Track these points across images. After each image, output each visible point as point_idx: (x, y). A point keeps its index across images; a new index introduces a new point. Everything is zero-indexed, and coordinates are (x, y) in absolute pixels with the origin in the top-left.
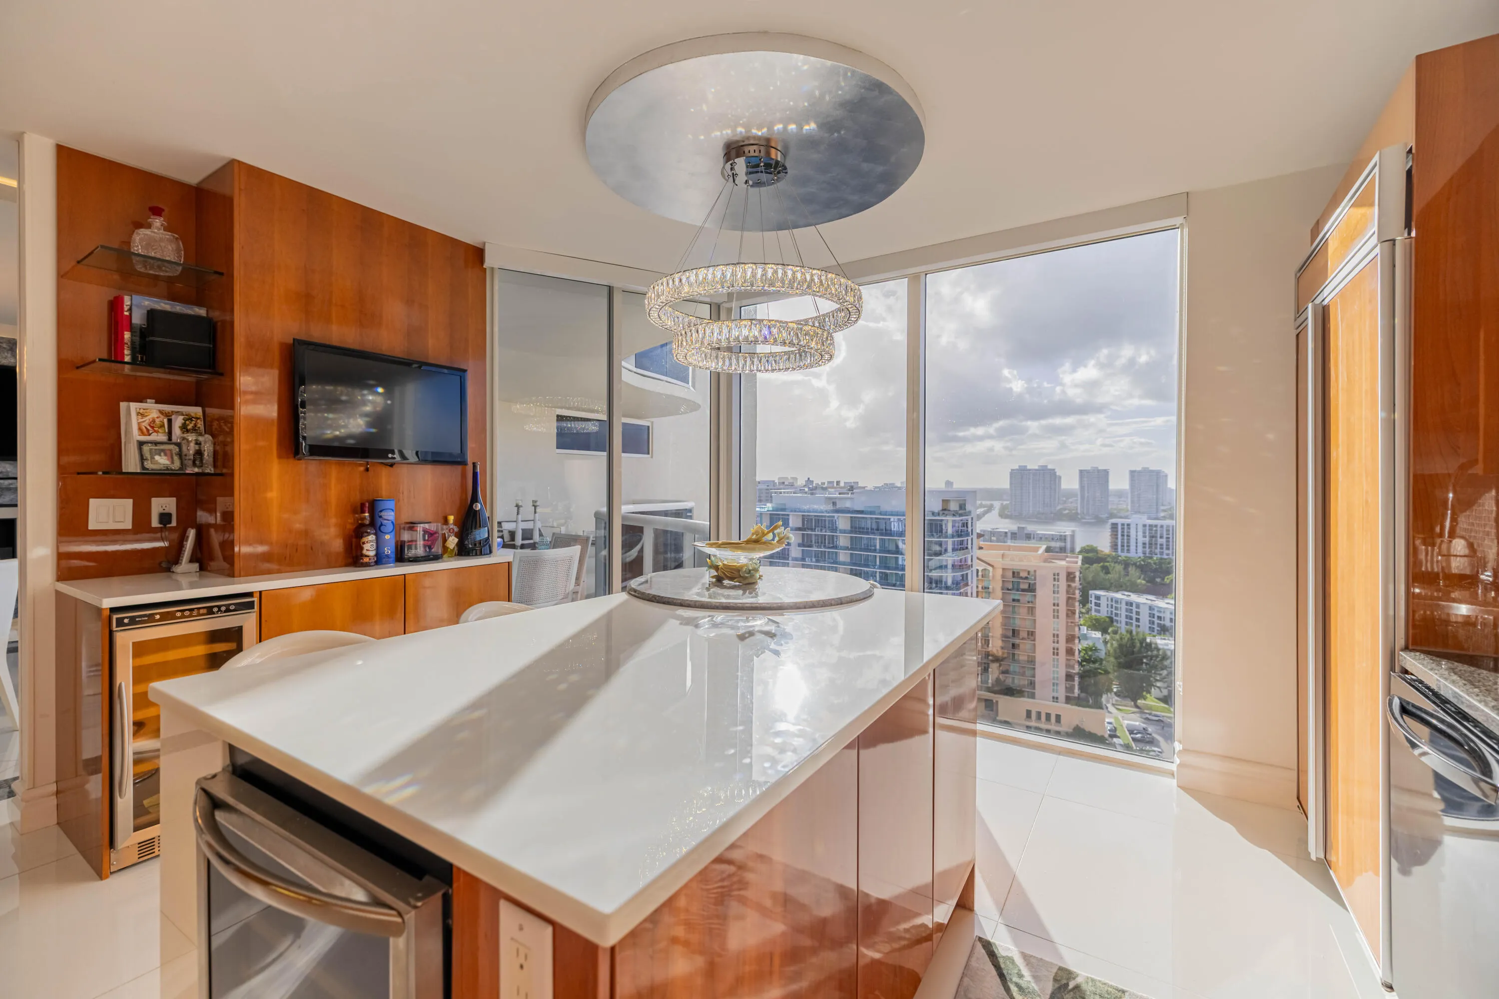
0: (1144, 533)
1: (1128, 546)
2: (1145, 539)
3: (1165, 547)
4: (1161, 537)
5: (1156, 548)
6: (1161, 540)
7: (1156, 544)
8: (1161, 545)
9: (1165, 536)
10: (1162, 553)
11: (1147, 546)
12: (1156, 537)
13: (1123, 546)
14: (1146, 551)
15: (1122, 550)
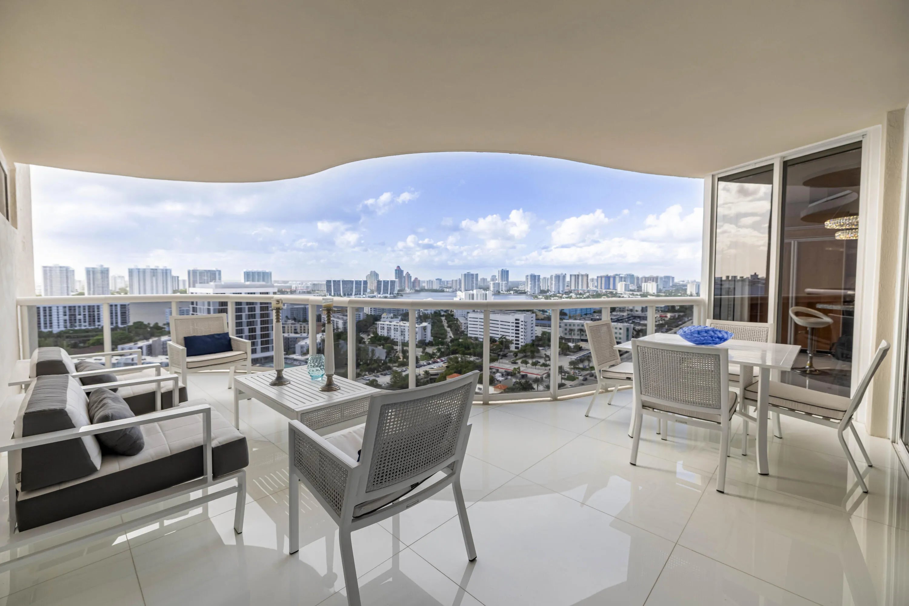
0: (65, 312)
1: (51, 323)
2: (65, 317)
3: (82, 321)
4: (80, 315)
5: (76, 322)
6: (79, 316)
7: (75, 320)
8: (80, 320)
9: (82, 313)
10: (80, 325)
11: (68, 321)
12: (75, 315)
13: (45, 324)
14: (66, 325)
15: (46, 327)
